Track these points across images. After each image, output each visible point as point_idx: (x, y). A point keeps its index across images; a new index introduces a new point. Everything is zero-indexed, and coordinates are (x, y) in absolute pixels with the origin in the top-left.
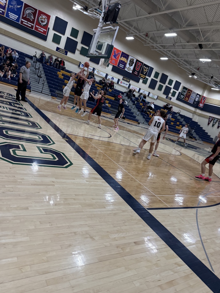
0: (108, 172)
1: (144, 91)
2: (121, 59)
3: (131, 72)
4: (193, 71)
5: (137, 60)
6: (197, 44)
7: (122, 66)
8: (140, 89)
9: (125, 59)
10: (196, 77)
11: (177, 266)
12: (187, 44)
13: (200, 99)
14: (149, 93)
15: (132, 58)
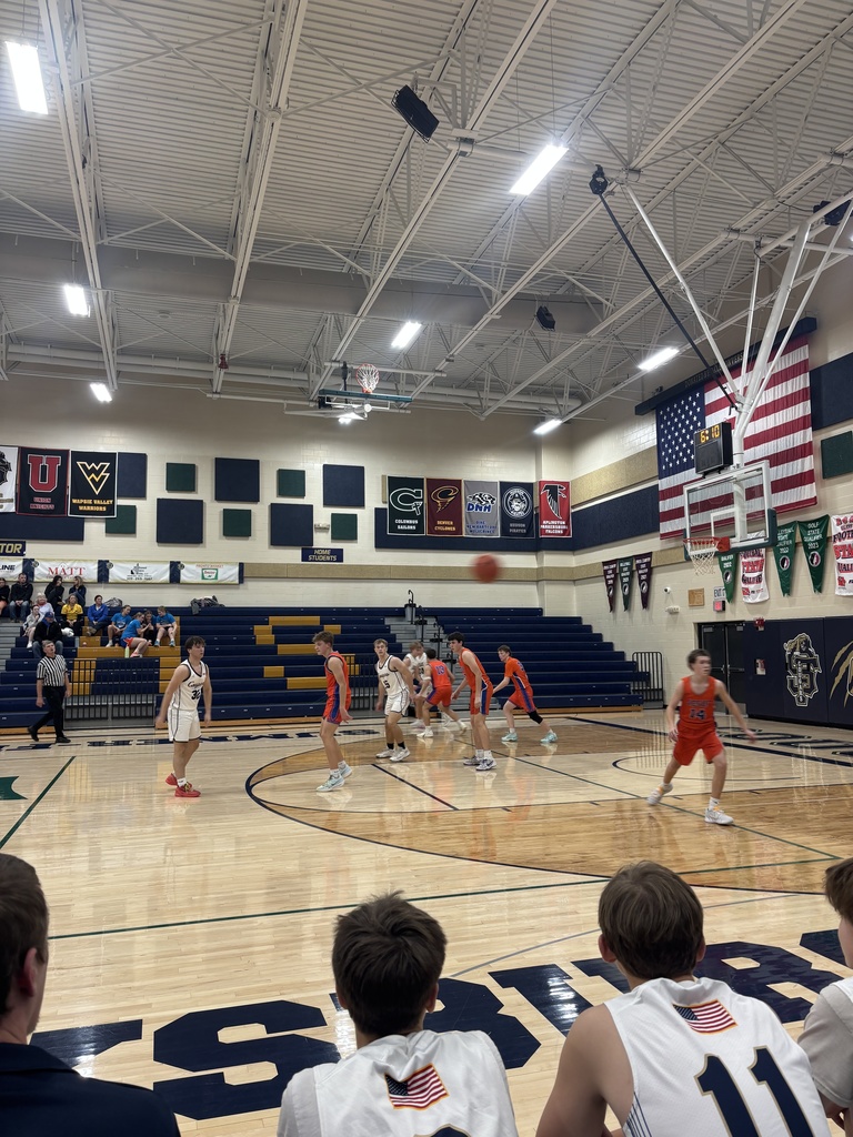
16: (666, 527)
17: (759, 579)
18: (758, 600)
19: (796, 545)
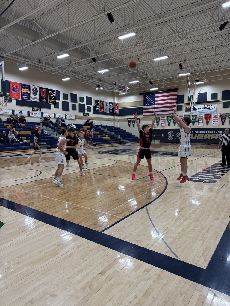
0: (50, 213)
1: (60, 115)
2: (23, 91)
3: (38, 101)
4: (97, 83)
5: (40, 88)
6: (90, 58)
7: (26, 98)
8: (55, 115)
9: (27, 90)
10: (102, 88)
11: (146, 272)
12: (81, 60)
13: (114, 106)
14: (66, 116)
15: (34, 87)
16: (144, 114)
17: (164, 123)
18: (164, 126)
19: (171, 119)
